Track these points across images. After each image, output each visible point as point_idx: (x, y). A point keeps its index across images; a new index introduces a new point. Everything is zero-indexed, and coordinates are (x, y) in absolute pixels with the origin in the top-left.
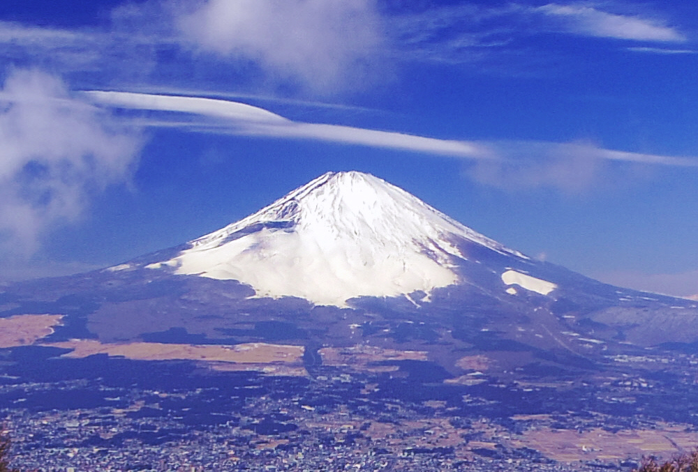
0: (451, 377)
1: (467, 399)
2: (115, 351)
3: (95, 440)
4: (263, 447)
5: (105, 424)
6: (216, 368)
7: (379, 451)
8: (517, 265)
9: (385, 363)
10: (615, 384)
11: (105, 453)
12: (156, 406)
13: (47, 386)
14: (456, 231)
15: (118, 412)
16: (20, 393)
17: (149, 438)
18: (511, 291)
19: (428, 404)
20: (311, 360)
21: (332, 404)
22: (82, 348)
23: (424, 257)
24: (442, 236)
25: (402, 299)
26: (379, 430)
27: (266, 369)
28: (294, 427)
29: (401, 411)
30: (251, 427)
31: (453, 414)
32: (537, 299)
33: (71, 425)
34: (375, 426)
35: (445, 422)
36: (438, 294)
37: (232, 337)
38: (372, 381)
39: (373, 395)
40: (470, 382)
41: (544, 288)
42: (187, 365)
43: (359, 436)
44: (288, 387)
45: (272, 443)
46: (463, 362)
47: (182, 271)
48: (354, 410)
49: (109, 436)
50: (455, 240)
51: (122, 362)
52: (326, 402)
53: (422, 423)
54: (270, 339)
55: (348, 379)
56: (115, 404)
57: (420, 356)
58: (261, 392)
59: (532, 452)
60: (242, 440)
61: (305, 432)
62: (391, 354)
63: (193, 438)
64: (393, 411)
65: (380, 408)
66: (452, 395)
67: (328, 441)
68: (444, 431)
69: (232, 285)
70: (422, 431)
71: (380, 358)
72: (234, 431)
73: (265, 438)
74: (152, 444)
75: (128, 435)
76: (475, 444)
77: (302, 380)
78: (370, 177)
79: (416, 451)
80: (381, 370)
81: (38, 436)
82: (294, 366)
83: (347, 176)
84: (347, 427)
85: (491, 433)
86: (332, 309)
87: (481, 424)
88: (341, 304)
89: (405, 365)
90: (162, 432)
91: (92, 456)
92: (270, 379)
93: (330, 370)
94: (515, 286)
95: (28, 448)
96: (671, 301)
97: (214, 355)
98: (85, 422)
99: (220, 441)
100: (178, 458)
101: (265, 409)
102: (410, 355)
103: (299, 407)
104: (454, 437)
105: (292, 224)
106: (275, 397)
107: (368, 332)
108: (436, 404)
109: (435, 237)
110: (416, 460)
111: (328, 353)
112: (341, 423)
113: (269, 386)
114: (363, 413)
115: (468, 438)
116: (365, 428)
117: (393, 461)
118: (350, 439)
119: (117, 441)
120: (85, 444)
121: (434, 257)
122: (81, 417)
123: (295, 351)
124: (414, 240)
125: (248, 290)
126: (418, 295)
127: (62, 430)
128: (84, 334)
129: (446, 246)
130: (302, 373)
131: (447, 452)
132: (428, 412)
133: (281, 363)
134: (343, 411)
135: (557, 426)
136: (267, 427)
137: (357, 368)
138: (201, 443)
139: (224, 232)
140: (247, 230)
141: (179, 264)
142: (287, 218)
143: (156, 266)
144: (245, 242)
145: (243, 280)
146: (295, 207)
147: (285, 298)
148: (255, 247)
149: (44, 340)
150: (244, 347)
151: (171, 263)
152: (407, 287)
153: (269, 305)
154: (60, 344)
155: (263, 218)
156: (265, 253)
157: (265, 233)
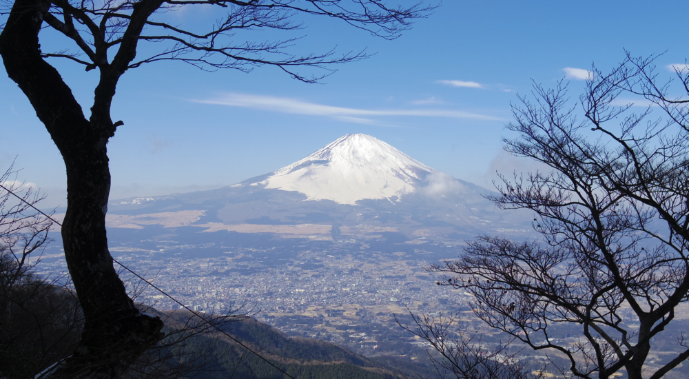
0: (409, 240)
1: (416, 251)
3: (216, 273)
4: (304, 276)
5: (222, 265)
6: (284, 237)
7: (366, 278)
9: (374, 234)
11: (220, 279)
12: (250, 256)
13: (194, 246)
15: (229, 259)
16: (179, 250)
17: (245, 271)
19: (395, 254)
20: (335, 233)
21: (344, 254)
22: (214, 227)
23: (397, 179)
25: (385, 200)
26: (367, 267)
27: (310, 237)
28: (322, 266)
29: (381, 258)
30: (298, 266)
31: (408, 259)
33: (203, 266)
34: (366, 265)
35: (404, 263)
36: (404, 196)
37: (293, 221)
38: (367, 242)
39: (366, 249)
40: (419, 243)
42: (269, 235)
43: (357, 270)
44: (321, 246)
45: (310, 274)
46: (416, 233)
47: (268, 187)
48: (356, 257)
49: (223, 271)
50: (413, 169)
51: (235, 233)
52: (341, 253)
53: (391, 263)
54: (314, 222)
55: (354, 241)
56: (229, 255)
57: (394, 230)
58: (307, 249)
60: (294, 272)
61: (328, 268)
62: (378, 229)
63: (267, 272)
64: (377, 257)
65: (370, 256)
66: (408, 250)
67: (340, 273)
68: (402, 267)
69: (295, 194)
70: (391, 268)
71: (371, 231)
72: (290, 268)
73: (306, 271)
74: (245, 275)
75: (233, 270)
76: (417, 273)
77: (329, 242)
78: (368, 136)
79: (386, 277)
80: (372, 237)
81: (185, 271)
82: (326, 235)
83: (357, 136)
84: (350, 266)
85: (427, 268)
86: (348, 206)
87: (423, 263)
88: (353, 203)
89: (385, 234)
90: (251, 269)
91: (213, 281)
92: (312, 242)
93: (345, 237)
95: (179, 277)
97: (284, 230)
98: (211, 264)
99: (282, 273)
100: (258, 282)
101: (308, 257)
102: (388, 229)
103: (326, 256)
104: (408, 270)
105: (327, 161)
106: (314, 251)
107: (367, 217)
108: (399, 254)
109: (403, 168)
110: (386, 281)
111: (344, 229)
112: (348, 263)
113: (312, 245)
114: (360, 259)
115: (415, 270)
116: (360, 266)
117: (372, 283)
118: (351, 271)
119: (227, 273)
120: (210, 275)
121: (402, 178)
122: (209, 262)
123: (326, 228)
125: (304, 196)
126: (394, 198)
127: (199, 268)
129: (409, 172)
130: (330, 239)
131: (403, 278)
132: (395, 258)
133: (319, 234)
134: (350, 258)
136: (308, 266)
137: (360, 236)
138: (272, 274)
139: (292, 166)
140: (304, 165)
141: (267, 183)
142: (325, 159)
143: (255, 184)
144: (303, 170)
145: (301, 191)
146: (328, 153)
147: (323, 200)
148: (307, 174)
149: (194, 223)
150: (300, 226)
151: (263, 182)
152: (388, 194)
153: (314, 204)
154: (203, 226)
155: (312, 159)
156: (313, 177)
157: (313, 166)
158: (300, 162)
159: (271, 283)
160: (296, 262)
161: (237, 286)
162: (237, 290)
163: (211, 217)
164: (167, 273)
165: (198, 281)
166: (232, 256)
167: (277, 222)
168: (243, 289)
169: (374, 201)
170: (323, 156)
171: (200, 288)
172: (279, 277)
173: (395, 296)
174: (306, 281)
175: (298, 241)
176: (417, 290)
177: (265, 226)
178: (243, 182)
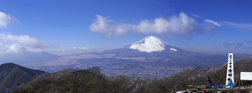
0: (164, 61)
1: (166, 64)
2: (122, 58)
3: (120, 69)
4: (141, 70)
5: (121, 67)
6: (135, 60)
7: (155, 71)
8: (172, 47)
10: (184, 62)
11: (121, 71)
12: (127, 65)
13: (114, 63)
14: (164, 43)
16: (111, 63)
17: (126, 69)
18: (171, 51)
19: (161, 65)
20: (147, 59)
21: (149, 65)
22: (118, 58)
23: (161, 46)
24: (163, 44)
25: (158, 51)
26: (155, 68)
27: (141, 60)
28: (144, 68)
29: (158, 66)
30: (139, 68)
32: (175, 52)
33: (117, 67)
35: (163, 67)
36: (162, 51)
37: (137, 56)
38: (154, 62)
40: (166, 62)
41: (176, 50)
42: (131, 60)
43: (153, 69)
45: (142, 70)
46: (166, 59)
50: (164, 44)
51: (123, 59)
54: (141, 57)
55: (151, 61)
57: (160, 59)
59: (174, 70)
60: (138, 69)
61: (146, 68)
62: (157, 58)
63: (132, 69)
65: (155, 65)
66: (164, 63)
67: (149, 69)
68: (163, 68)
70: (160, 68)
71: (155, 59)
74: (127, 70)
75: (124, 69)
77: (145, 62)
79: (160, 71)
80: (155, 60)
81: (113, 69)
82: (144, 60)
83: (151, 36)
84: (151, 68)
85: (169, 68)
86: (149, 53)
87: (168, 67)
88: (150, 52)
89: (158, 60)
90: (128, 68)
92: (141, 62)
94: (172, 50)
95: (112, 70)
96: (191, 52)
99: (135, 69)
100: (130, 72)
101: (141, 65)
103: (145, 65)
104: (164, 69)
107: (154, 56)
109: (162, 44)
111: (149, 58)
113: (142, 63)
114: (153, 66)
115: (166, 69)
116: (153, 68)
117: (157, 72)
118: (151, 69)
119: (123, 69)
121: (162, 46)
122: (118, 66)
123: (145, 58)
124: (159, 44)
125: (139, 50)
126: (160, 51)
127: (116, 68)
128: (118, 56)
129: (163, 45)
131: (164, 71)
132: (161, 66)
134: (151, 66)
135: (177, 67)
136: (141, 68)
139: (136, 43)
140: (139, 43)
141: (130, 47)
142: (143, 42)
143: (127, 48)
144: (138, 44)
145: (138, 49)
146: (144, 40)
147: (143, 52)
148: (139, 45)
149: (114, 57)
150: (138, 58)
151: (129, 47)
152: (159, 50)
153: (141, 52)
154: (116, 58)
155: (140, 42)
156: (141, 46)
157: (141, 43)
158: (138, 42)
159: (133, 72)
160: (138, 67)
161: (125, 73)
162: (126, 74)
163: (117, 55)
164: (109, 69)
165: (116, 71)
166: (123, 65)
167: (132, 57)
168: (127, 73)
169: (155, 52)
170: (143, 41)
171: (117, 73)
172: (135, 70)
173: (162, 75)
174: (141, 71)
175: (138, 61)
176: (167, 73)
177: (130, 58)
178: (124, 47)
